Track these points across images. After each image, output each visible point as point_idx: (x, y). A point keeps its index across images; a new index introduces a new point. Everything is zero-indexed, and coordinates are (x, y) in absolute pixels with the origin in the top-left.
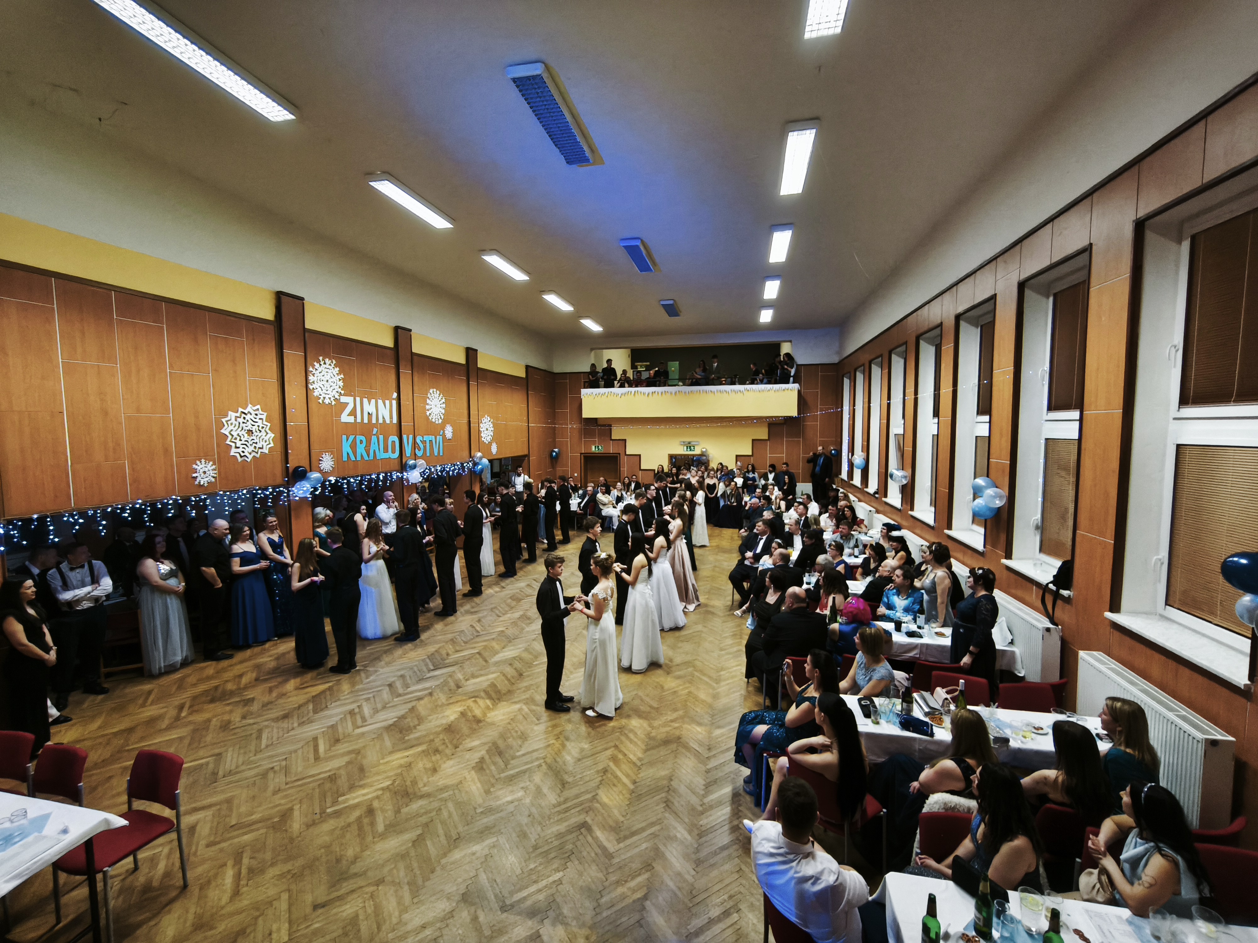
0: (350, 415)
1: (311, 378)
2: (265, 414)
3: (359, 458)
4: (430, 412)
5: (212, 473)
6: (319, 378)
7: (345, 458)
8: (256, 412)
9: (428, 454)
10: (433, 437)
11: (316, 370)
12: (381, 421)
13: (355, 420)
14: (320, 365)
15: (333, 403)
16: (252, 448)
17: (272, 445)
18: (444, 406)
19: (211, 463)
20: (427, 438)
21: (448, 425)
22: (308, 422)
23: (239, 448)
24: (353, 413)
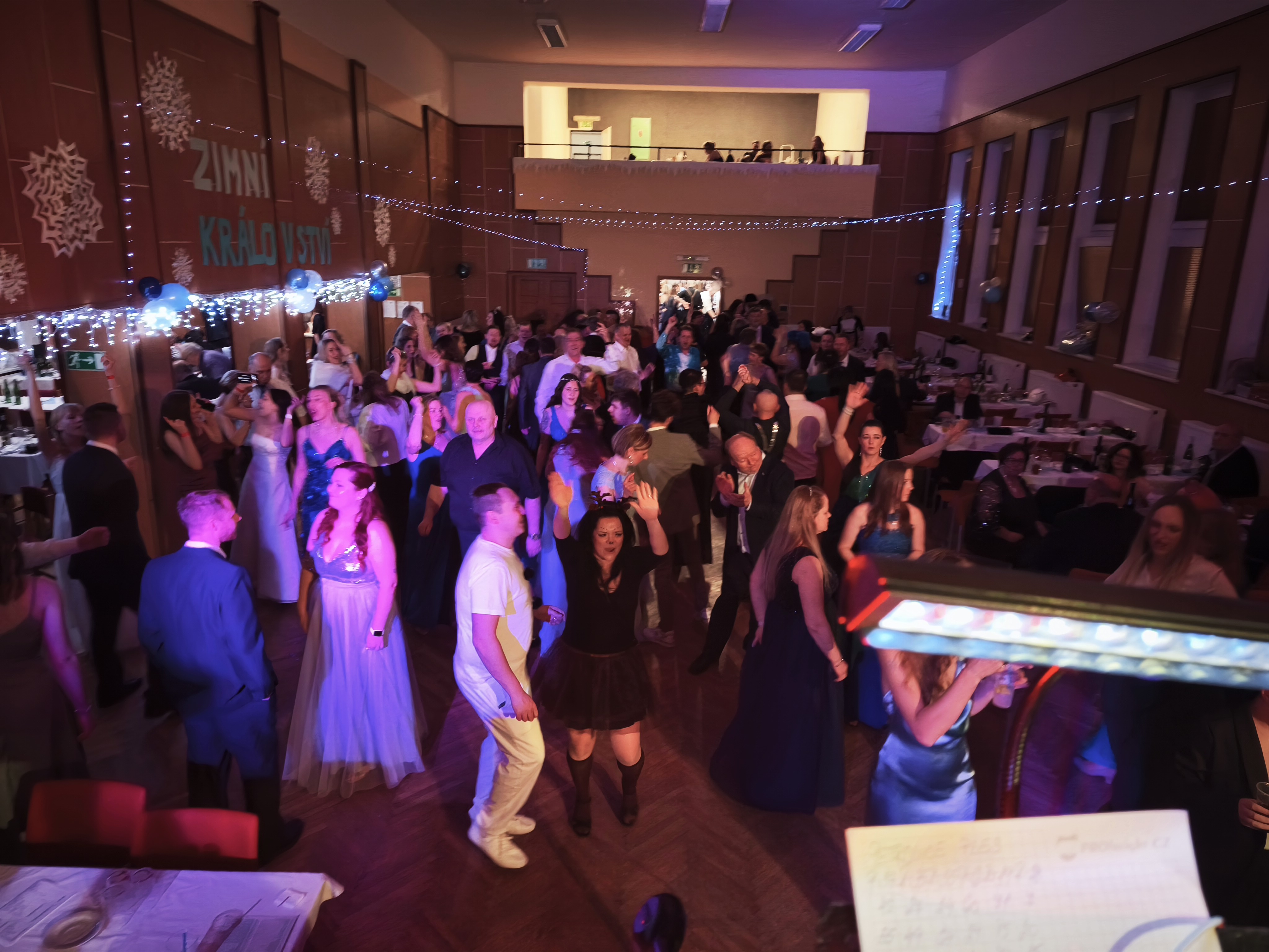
0: (205, 176)
1: (145, 93)
2: (85, 162)
3: (225, 262)
4: (311, 181)
5: (20, 278)
6: (156, 96)
7: (206, 262)
8: (73, 158)
9: (313, 261)
10: (318, 229)
11: (151, 78)
12: (248, 194)
13: (214, 187)
14: (156, 68)
16: (72, 231)
17: (100, 227)
18: (327, 171)
20: (311, 230)
21: (334, 209)
22: (150, 185)
23: (53, 228)
24: (209, 174)
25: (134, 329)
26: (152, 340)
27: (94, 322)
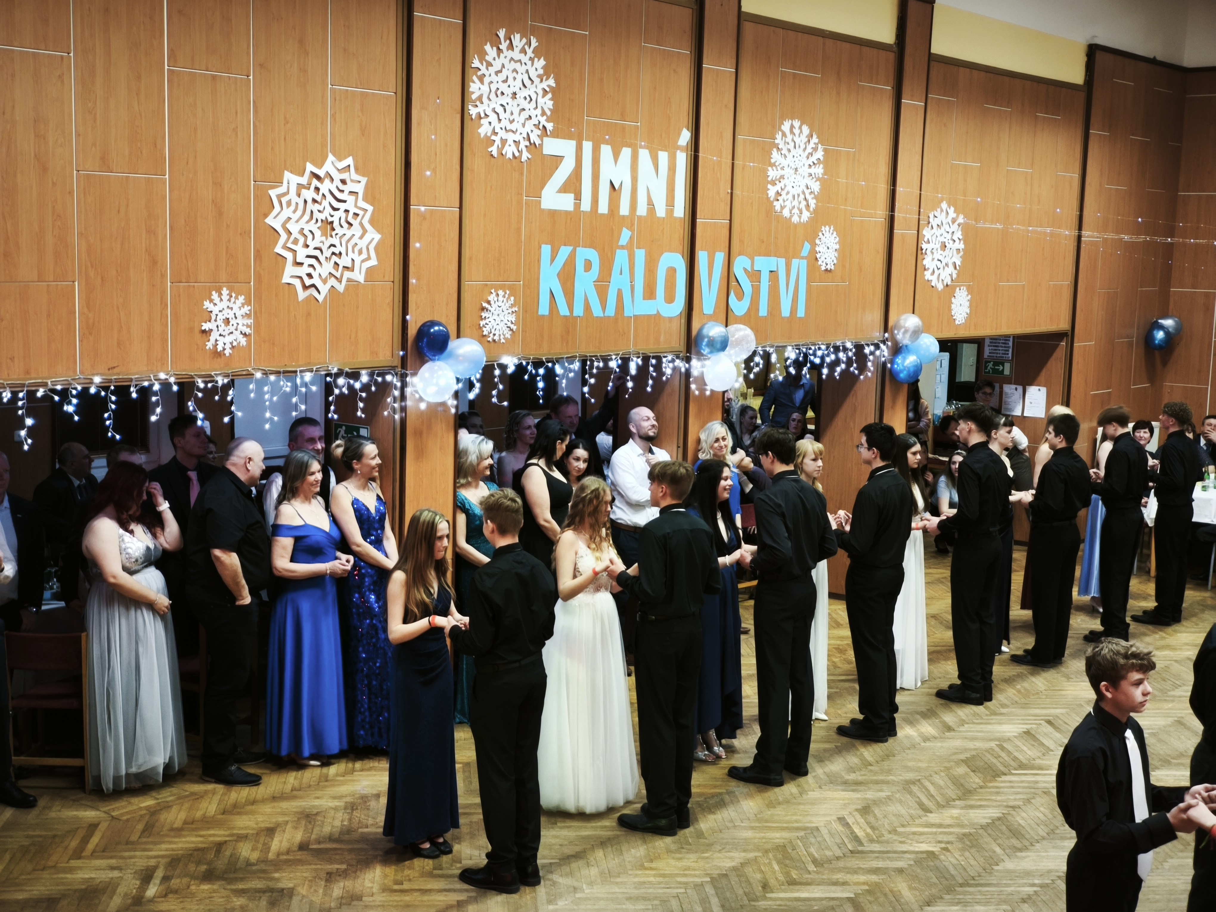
0: (564, 189)
1: (475, 87)
2: (364, 180)
3: (579, 310)
4: (778, 188)
5: (243, 324)
6: (494, 87)
7: (544, 309)
8: (345, 176)
9: (763, 311)
10: (782, 262)
11: (489, 64)
12: (642, 210)
13: (577, 206)
14: (499, 50)
15: (525, 155)
16: (327, 268)
17: (373, 262)
18: (819, 170)
19: (241, 299)
20: (765, 264)
21: (826, 229)
22: (461, 208)
23: (301, 264)
24: (572, 186)
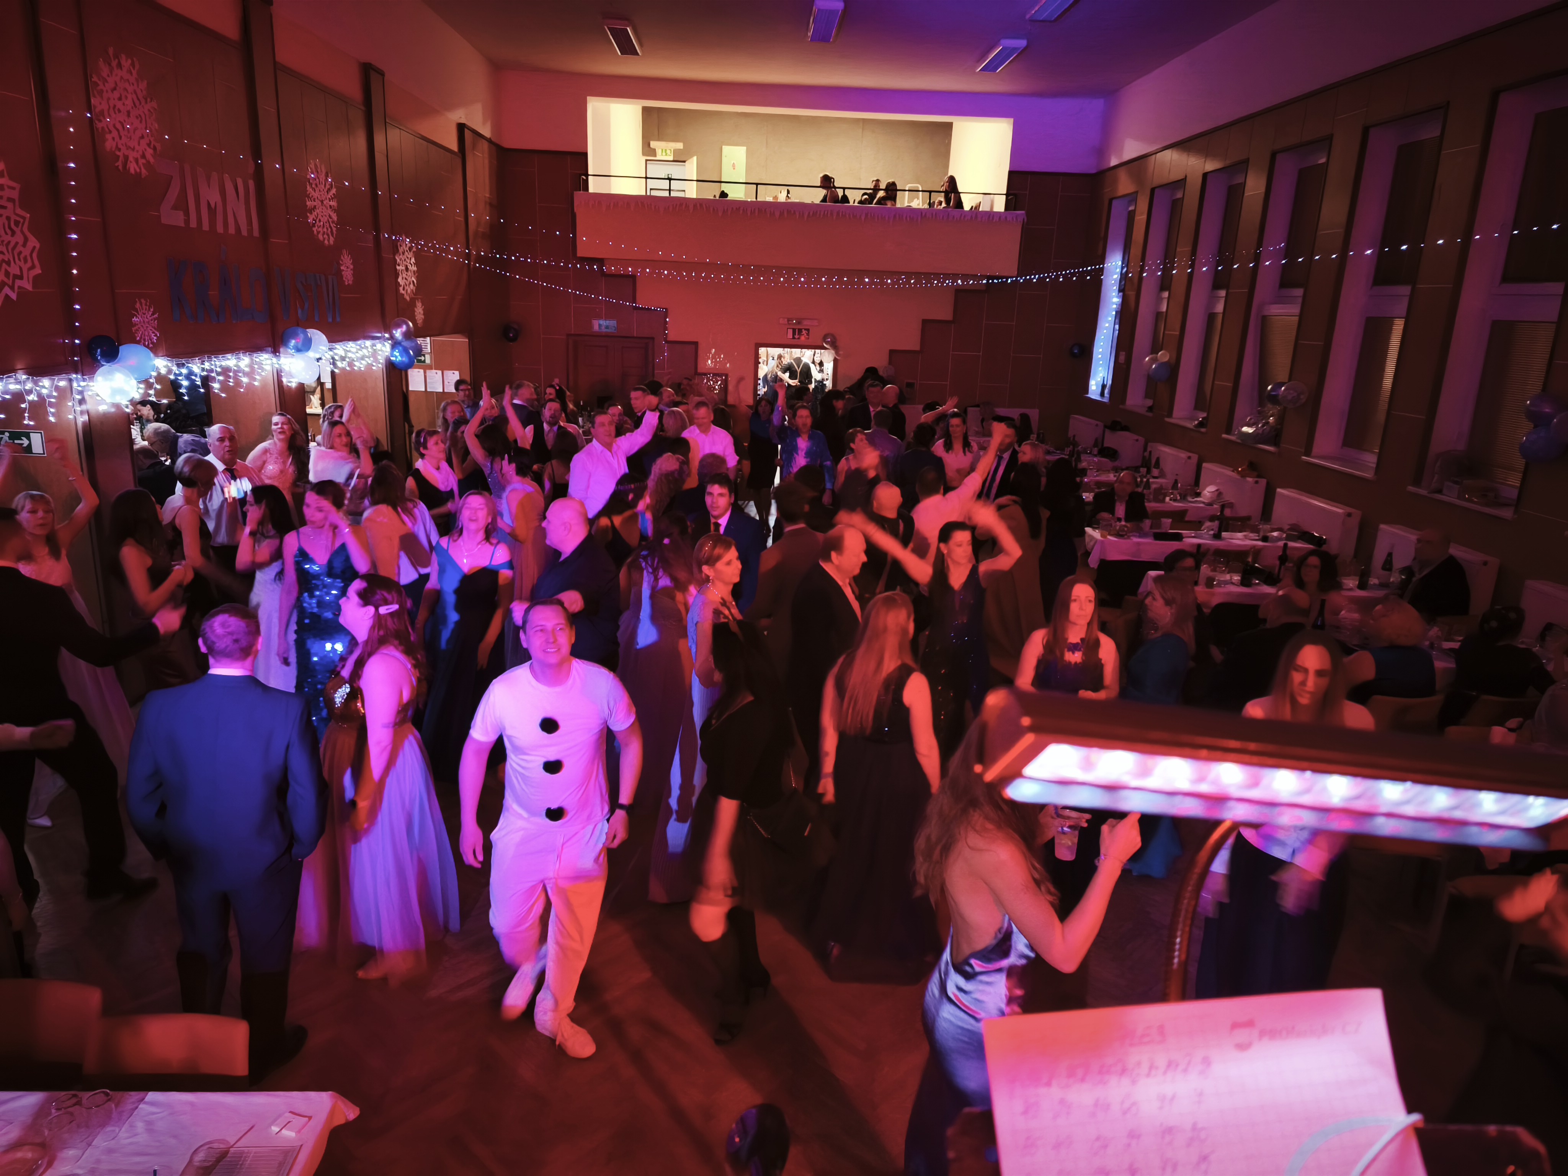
1: (97, 100)
2: (18, 187)
4: (313, 216)
6: (110, 105)
9: (317, 317)
10: (323, 277)
11: (105, 79)
12: (232, 229)
13: (187, 221)
14: (111, 68)
15: (145, 173)
17: (38, 271)
18: (335, 204)
21: (344, 252)
22: (103, 219)
24: (181, 205)
25: (82, 402)
26: (105, 416)
27: (30, 392)
